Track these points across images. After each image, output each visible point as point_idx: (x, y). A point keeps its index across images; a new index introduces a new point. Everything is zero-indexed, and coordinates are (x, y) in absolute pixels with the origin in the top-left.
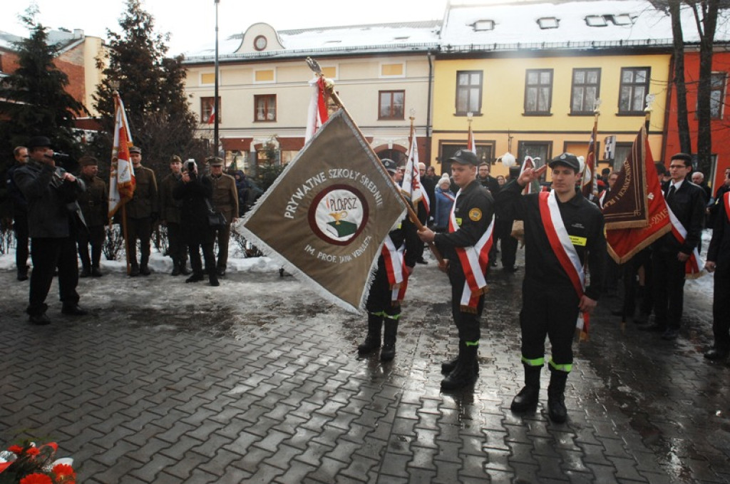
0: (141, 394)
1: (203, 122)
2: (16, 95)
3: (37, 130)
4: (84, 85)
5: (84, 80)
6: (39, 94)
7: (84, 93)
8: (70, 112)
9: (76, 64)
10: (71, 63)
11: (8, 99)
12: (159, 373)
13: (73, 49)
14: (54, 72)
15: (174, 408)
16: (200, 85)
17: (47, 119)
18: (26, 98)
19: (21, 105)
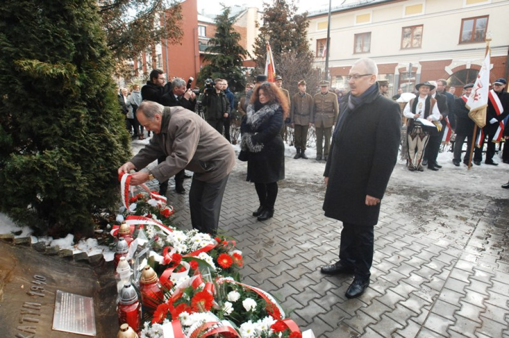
1: (317, 57)
2: (214, 49)
3: (224, 69)
4: (246, 39)
5: (246, 36)
6: (225, 47)
7: (246, 44)
8: (240, 57)
9: (243, 27)
10: (240, 26)
11: (211, 52)
12: (285, 217)
13: (242, 16)
14: (233, 33)
16: (317, 31)
17: (229, 62)
18: (219, 50)
19: (217, 55)
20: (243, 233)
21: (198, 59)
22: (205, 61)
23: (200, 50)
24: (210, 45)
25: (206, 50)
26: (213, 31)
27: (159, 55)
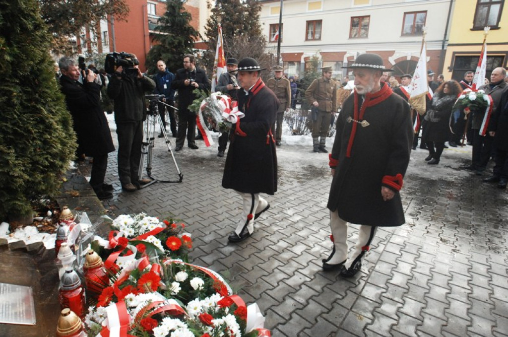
1: (270, 42)
2: (164, 29)
3: (174, 50)
4: (199, 20)
5: (199, 17)
6: (176, 27)
7: (199, 25)
8: (192, 38)
9: (195, 7)
10: (193, 6)
11: (160, 31)
14: (184, 13)
16: (270, 15)
17: (180, 43)
18: (169, 30)
19: (167, 35)
20: (193, 216)
21: (147, 38)
22: (154, 41)
23: (150, 30)
24: (160, 24)
25: (156, 29)
26: (163, 10)
27: (104, 32)
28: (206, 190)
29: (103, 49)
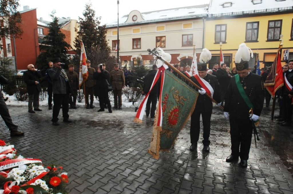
0: (90, 152)
1: (113, 50)
2: (48, 43)
3: (55, 55)
4: (70, 38)
5: (70, 36)
6: (56, 42)
7: (71, 41)
8: (66, 48)
9: (68, 30)
10: (66, 30)
11: (46, 44)
12: (97, 145)
13: (67, 25)
14: (61, 34)
15: (102, 158)
16: (112, 36)
17: (58, 51)
18: (51, 44)
19: (50, 46)
20: (70, 159)
21: (38, 48)
22: (42, 50)
23: (39, 43)
24: (46, 40)
25: (43, 43)
26: (47, 32)
27: (8, 44)
28: (78, 141)
29: (7, 55)
